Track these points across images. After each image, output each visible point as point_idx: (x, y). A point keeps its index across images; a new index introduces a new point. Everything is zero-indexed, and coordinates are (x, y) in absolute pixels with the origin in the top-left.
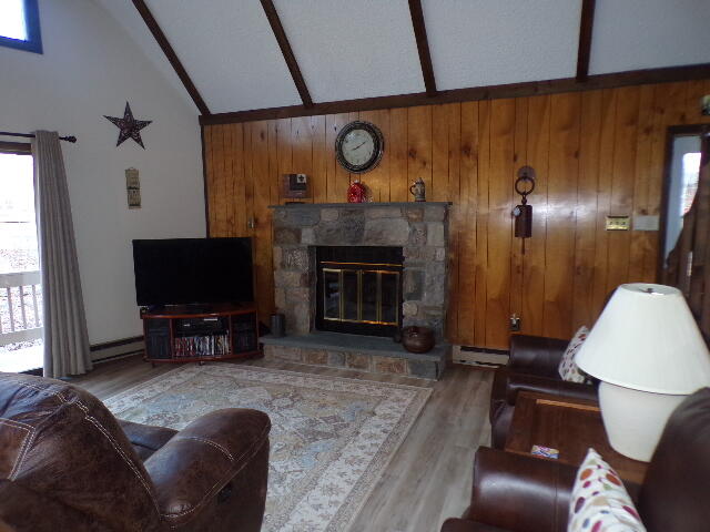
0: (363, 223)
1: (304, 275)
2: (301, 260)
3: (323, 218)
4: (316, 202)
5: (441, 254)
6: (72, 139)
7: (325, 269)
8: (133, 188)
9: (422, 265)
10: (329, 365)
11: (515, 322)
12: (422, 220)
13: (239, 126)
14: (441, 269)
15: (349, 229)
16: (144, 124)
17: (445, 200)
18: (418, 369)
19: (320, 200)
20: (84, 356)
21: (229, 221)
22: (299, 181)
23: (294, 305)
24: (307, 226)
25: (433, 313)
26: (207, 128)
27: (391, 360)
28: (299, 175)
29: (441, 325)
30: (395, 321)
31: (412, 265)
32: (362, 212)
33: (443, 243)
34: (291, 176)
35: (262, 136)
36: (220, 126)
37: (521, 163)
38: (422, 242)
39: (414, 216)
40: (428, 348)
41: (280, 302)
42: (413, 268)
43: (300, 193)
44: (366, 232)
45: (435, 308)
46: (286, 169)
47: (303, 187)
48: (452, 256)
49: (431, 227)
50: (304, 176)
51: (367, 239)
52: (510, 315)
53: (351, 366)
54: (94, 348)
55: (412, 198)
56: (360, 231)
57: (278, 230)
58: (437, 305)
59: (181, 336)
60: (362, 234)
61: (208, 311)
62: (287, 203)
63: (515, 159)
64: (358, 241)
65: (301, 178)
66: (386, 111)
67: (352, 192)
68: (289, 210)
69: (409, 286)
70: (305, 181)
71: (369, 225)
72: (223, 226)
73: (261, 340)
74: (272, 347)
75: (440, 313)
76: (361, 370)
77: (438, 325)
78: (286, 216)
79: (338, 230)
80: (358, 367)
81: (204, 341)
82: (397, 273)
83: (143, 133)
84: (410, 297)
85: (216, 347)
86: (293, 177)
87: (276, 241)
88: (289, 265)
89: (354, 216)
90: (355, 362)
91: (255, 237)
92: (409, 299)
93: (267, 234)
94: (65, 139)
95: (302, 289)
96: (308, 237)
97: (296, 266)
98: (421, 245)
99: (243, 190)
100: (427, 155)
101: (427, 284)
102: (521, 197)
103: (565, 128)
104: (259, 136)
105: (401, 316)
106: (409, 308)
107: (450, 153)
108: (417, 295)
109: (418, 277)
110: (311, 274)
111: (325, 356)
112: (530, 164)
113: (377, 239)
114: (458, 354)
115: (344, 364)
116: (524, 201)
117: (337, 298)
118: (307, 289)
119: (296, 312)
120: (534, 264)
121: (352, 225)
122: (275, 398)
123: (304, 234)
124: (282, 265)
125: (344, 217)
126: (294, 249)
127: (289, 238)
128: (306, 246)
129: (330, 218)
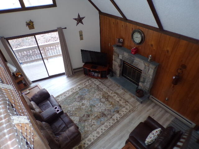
0: (133, 60)
3: (124, 54)
5: (151, 77)
6: (66, 28)
8: (81, 35)
11: (167, 99)
12: (148, 67)
14: (150, 80)
20: (72, 72)
22: (121, 41)
24: (121, 54)
26: (101, 15)
32: (134, 57)
34: (119, 39)
38: (147, 72)
39: (146, 65)
42: (143, 76)
47: (122, 43)
49: (150, 69)
51: (134, 64)
53: (124, 91)
54: (74, 70)
58: (148, 87)
62: (117, 46)
64: (132, 63)
65: (121, 40)
69: (142, 79)
71: (135, 61)
73: (107, 76)
76: (126, 93)
79: (128, 59)
81: (95, 74)
84: (141, 82)
85: (98, 76)
94: (64, 28)
95: (118, 67)
97: (117, 62)
101: (146, 81)
104: (113, 23)
105: (139, 84)
108: (144, 82)
109: (144, 79)
110: (121, 65)
119: (117, 71)
121: (131, 59)
122: (103, 98)
123: (120, 56)
124: (115, 60)
125: (130, 56)
126: (117, 58)
127: (116, 55)
128: (120, 59)
129: (126, 55)
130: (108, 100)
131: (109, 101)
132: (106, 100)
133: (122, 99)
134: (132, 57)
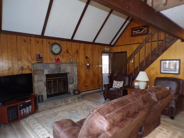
1: (45, 83)
2: (44, 79)
3: (50, 67)
5: (77, 73)
9: (74, 76)
10: (59, 104)
18: (78, 98)
22: (41, 56)
23: (42, 92)
24: (45, 69)
27: (73, 98)
33: (77, 71)
34: (39, 55)
39: (72, 66)
43: (41, 60)
45: (76, 85)
47: (42, 58)
49: (75, 68)
50: (42, 55)
51: (62, 71)
52: (86, 84)
53: (65, 102)
56: (60, 70)
62: (38, 63)
63: (85, 55)
64: (59, 72)
69: (71, 81)
71: (62, 68)
75: (77, 86)
76: (67, 103)
79: (55, 70)
81: (26, 109)
82: (66, 79)
88: (40, 81)
89: (59, 66)
95: (44, 87)
96: (46, 72)
97: (42, 81)
98: (73, 72)
108: (72, 83)
112: (87, 56)
115: (63, 103)
121: (58, 68)
124: (38, 81)
125: (56, 66)
126: (42, 76)
127: (40, 72)
128: (46, 75)
129: (52, 66)
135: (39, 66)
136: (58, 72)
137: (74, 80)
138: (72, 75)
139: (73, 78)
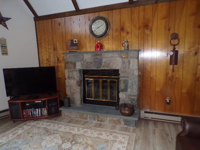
0: (101, 59)
1: (78, 82)
2: (77, 76)
3: (85, 58)
4: (82, 51)
5: (136, 73)
7: (86, 79)
8: (4, 47)
9: (128, 77)
10: (89, 120)
11: (168, 101)
12: (127, 58)
13: (50, 21)
14: (136, 79)
15: (96, 62)
16: (8, 19)
17: (137, 49)
18: (127, 123)
19: (84, 50)
21: (47, 60)
22: (74, 42)
23: (74, 93)
24: (78, 61)
25: (133, 97)
26: (37, 22)
27: (115, 119)
28: (75, 40)
29: (136, 103)
30: (116, 100)
31: (124, 77)
32: (101, 55)
33: (137, 68)
34: (71, 40)
35: (59, 24)
36: (42, 21)
37: (172, 32)
38: (127, 67)
39: (124, 56)
40: (131, 114)
41: (68, 92)
42: (123, 79)
43: (75, 47)
44: (103, 64)
46: (69, 38)
47: (76, 45)
48: (140, 73)
49: (131, 60)
50: (76, 40)
51: (104, 67)
52: (166, 98)
53: (98, 121)
55: (123, 48)
56: (101, 63)
57: (67, 63)
58: (135, 94)
59: (26, 109)
60: (101, 64)
61: (37, 98)
62: (69, 52)
63: (169, 30)
65: (75, 41)
66: (111, 11)
67: (97, 47)
68: (71, 55)
69: (122, 86)
70: (77, 42)
71: (104, 60)
72: (45, 62)
73: (60, 109)
74: (65, 111)
75: (136, 98)
76: (102, 123)
77: (135, 103)
78: (69, 57)
79: (91, 63)
80: (101, 121)
81: (36, 111)
82: (116, 80)
83: (7, 23)
84: (122, 91)
85: (41, 113)
86: (72, 41)
87: (65, 67)
88: (71, 78)
90: (100, 119)
91: (58, 66)
92: (122, 92)
93: (63, 65)
95: (77, 87)
96: (79, 66)
97: (74, 78)
98: (127, 68)
99: (52, 47)
100: (129, 30)
102: (173, 47)
103: (193, 14)
105: (119, 99)
106: (122, 95)
107: (139, 28)
108: (125, 90)
109: (126, 82)
110: (81, 81)
111: (87, 116)
112: (176, 32)
113: (108, 66)
114: (143, 114)
115: (95, 120)
116: (174, 49)
117: (91, 86)
118: (79, 87)
119: (75, 97)
120: (177, 76)
121: (97, 60)
122: (63, 142)
123: (77, 64)
124: (69, 77)
125: (94, 57)
126: (73, 71)
127: (71, 66)
128: (78, 70)
129: (88, 57)
130: (76, 142)
131: (80, 143)
132: (73, 143)
133: (103, 132)
134: (98, 57)
135: (70, 58)
136: (97, 68)
137: (129, 85)
138: (125, 75)
139: (126, 80)
